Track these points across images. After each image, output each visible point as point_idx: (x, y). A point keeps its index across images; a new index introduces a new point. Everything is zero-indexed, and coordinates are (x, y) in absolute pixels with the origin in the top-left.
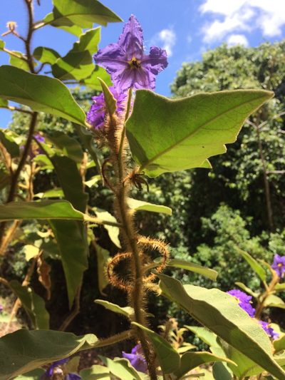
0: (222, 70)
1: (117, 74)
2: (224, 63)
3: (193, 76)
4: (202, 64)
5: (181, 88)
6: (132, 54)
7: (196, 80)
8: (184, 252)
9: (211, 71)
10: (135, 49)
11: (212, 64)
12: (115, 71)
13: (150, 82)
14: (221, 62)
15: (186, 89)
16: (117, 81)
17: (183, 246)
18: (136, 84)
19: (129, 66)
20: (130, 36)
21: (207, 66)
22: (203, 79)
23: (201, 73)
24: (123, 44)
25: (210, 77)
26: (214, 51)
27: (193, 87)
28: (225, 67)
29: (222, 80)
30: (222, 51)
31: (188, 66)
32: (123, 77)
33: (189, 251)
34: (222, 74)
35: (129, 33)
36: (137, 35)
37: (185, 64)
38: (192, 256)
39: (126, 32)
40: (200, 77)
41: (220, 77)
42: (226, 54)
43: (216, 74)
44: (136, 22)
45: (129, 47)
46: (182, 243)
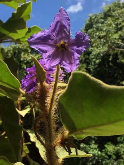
0: (117, 17)
1: (48, 54)
2: (118, 13)
3: (97, 22)
4: (103, 14)
5: (90, 31)
6: (60, 39)
7: (100, 25)
8: (95, 148)
9: (110, 19)
10: (64, 35)
11: (110, 14)
12: (46, 52)
13: (75, 61)
14: (116, 12)
15: (93, 31)
16: (47, 59)
17: (94, 144)
18: (63, 62)
19: (58, 48)
20: (59, 24)
21: (107, 15)
22: (104, 24)
23: (103, 20)
24: (54, 31)
25: (109, 23)
26: (111, 5)
27: (98, 29)
28: (119, 15)
29: (117, 25)
30: (116, 4)
31: (93, 16)
32: (53, 57)
33: (98, 147)
34: (117, 21)
35: (58, 22)
36: (65, 23)
37: (91, 15)
38: (101, 152)
39: (56, 21)
40: (103, 23)
41: (116, 23)
42: (119, 7)
43: (113, 20)
44: (65, 13)
45: (58, 33)
46: (94, 142)
